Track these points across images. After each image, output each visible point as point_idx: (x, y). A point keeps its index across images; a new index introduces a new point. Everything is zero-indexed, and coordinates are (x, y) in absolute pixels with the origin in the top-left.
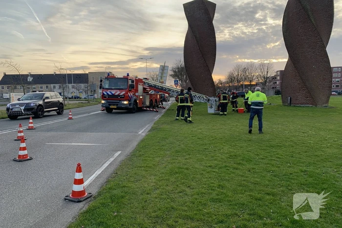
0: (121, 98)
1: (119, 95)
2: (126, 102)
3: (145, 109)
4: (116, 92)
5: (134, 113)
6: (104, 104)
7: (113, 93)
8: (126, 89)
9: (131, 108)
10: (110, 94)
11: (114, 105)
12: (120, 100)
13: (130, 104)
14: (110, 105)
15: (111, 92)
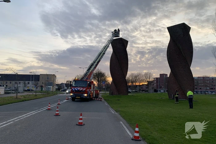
0: (83, 92)
1: (82, 91)
2: (86, 95)
3: (94, 99)
4: (81, 89)
5: (89, 101)
6: (72, 95)
7: (79, 89)
8: (86, 87)
9: (88, 98)
10: (77, 90)
11: (78, 96)
12: (82, 94)
13: (87, 96)
14: (76, 96)
15: (77, 89)
